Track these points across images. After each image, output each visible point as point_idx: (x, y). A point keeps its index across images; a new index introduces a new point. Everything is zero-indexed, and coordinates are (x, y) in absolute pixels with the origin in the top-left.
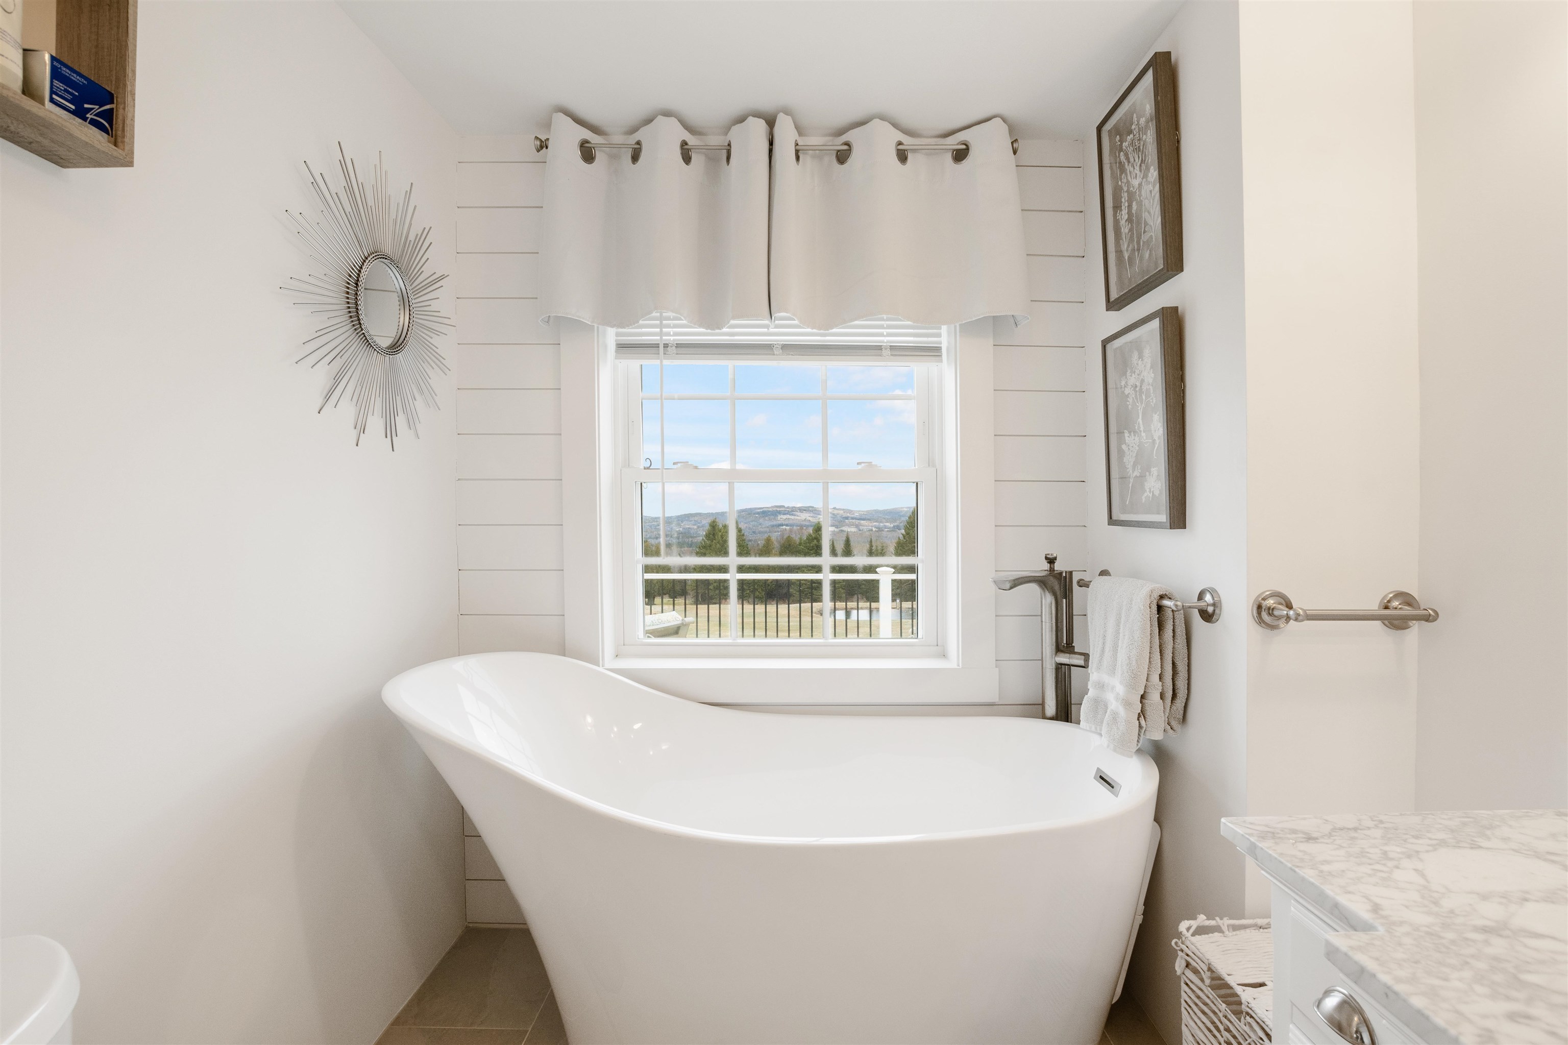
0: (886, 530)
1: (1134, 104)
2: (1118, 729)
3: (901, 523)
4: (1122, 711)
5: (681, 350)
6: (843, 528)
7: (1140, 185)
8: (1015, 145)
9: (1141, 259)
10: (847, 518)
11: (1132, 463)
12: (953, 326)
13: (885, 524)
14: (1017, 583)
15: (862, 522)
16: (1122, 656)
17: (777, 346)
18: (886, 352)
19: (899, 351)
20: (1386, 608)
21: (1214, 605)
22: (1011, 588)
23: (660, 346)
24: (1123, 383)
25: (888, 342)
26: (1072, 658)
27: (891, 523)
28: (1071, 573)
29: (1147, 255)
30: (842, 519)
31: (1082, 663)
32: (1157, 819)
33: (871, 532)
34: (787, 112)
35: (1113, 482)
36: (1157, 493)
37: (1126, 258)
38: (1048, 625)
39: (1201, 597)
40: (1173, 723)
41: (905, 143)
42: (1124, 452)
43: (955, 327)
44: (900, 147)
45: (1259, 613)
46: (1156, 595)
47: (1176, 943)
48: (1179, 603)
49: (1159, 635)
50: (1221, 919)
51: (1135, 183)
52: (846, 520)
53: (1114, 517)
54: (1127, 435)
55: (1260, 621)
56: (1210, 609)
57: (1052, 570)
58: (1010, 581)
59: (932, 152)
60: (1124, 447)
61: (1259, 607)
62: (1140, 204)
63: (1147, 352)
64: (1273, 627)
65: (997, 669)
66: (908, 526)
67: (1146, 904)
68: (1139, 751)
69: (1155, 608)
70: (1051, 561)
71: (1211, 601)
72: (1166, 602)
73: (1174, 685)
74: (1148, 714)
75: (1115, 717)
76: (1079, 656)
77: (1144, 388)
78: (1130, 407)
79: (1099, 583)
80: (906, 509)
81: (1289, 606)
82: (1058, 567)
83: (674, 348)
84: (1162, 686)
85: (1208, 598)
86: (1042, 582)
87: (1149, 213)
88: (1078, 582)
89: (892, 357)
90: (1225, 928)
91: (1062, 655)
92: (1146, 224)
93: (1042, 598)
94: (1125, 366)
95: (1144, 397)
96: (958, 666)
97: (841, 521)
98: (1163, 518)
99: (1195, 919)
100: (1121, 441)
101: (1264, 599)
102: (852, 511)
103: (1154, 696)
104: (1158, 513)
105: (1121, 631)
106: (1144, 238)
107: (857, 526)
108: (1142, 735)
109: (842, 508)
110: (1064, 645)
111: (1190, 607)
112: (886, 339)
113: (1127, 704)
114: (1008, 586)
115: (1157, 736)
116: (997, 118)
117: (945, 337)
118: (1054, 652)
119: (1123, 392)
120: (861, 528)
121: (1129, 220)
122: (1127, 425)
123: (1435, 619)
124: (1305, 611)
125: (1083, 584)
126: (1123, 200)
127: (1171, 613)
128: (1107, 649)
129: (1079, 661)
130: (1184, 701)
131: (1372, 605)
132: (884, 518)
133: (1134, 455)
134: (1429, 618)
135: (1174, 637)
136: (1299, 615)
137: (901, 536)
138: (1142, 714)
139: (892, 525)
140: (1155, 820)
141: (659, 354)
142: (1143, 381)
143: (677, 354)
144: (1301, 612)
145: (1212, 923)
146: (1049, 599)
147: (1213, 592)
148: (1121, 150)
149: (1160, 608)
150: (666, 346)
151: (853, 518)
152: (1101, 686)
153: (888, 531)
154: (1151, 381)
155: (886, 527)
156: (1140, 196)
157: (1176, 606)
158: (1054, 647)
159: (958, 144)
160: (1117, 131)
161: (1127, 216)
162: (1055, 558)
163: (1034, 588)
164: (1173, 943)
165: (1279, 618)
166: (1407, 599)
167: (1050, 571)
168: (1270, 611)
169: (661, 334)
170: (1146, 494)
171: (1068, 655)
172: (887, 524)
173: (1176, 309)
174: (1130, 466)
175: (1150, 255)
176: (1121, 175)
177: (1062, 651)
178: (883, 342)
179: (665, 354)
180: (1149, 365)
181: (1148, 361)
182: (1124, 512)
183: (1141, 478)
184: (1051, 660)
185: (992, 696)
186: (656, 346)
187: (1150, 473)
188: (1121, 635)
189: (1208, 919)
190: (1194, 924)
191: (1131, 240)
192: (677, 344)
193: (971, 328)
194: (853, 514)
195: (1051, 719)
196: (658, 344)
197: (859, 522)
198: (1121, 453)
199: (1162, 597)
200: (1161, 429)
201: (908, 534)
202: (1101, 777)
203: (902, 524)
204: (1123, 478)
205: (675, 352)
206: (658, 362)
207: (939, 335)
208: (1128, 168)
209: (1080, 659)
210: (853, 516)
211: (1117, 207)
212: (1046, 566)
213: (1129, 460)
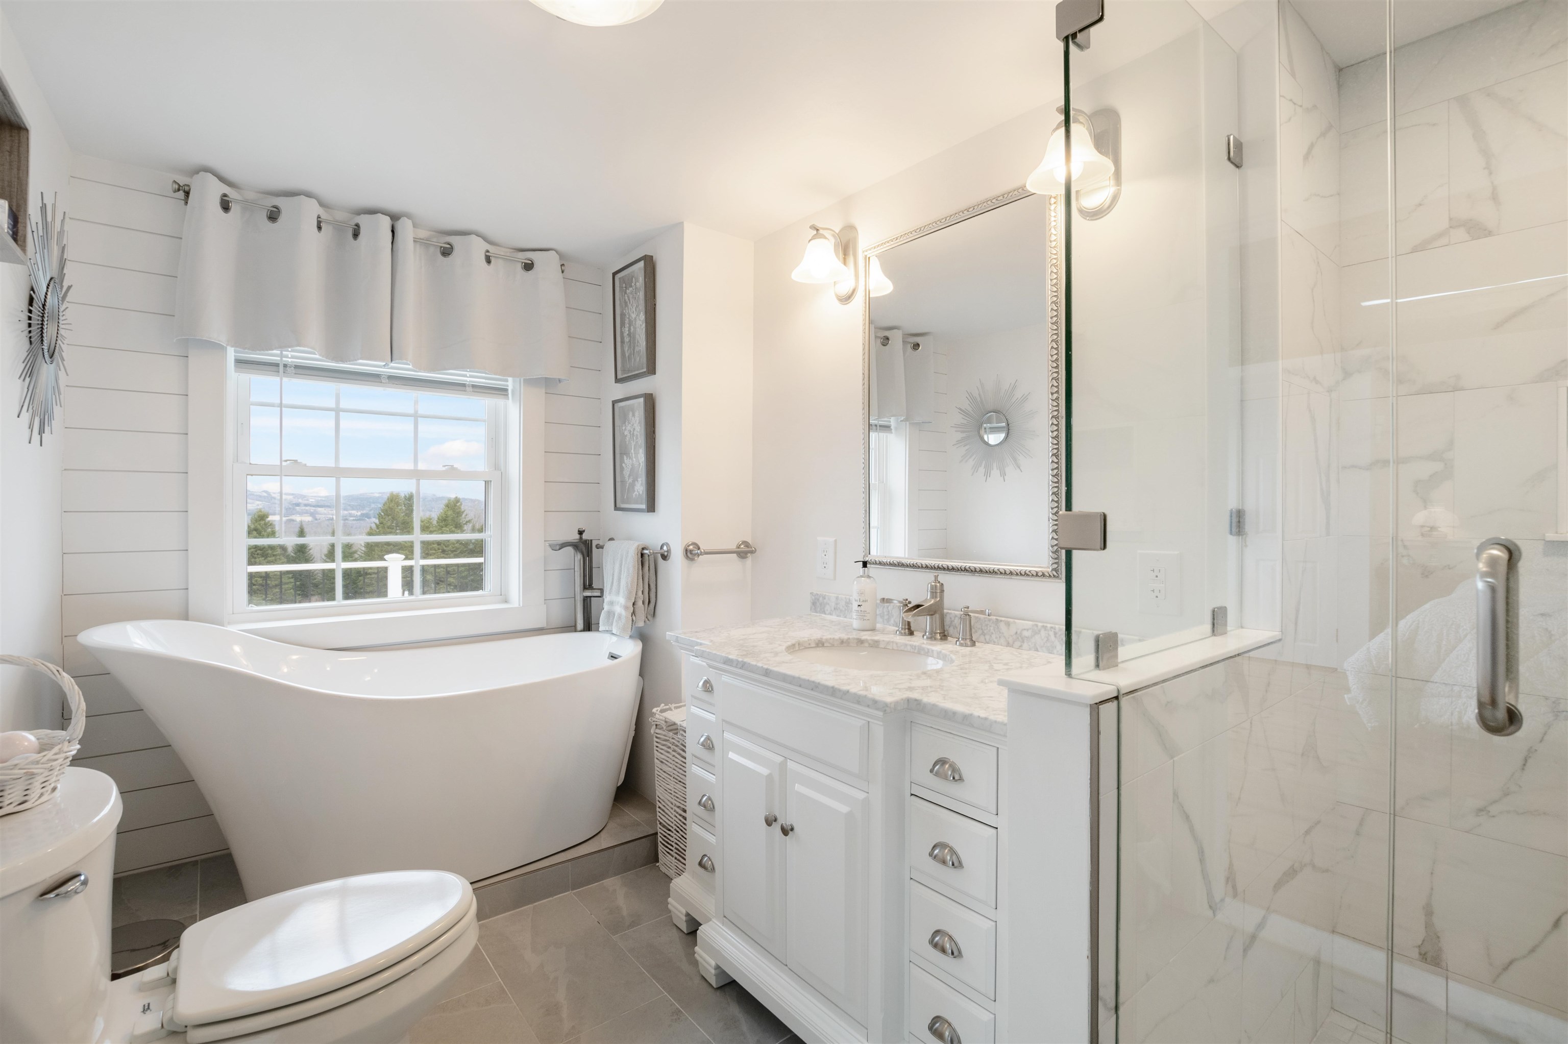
0: (352, 518)
1: (633, 272)
2: (621, 622)
3: (371, 510)
4: (623, 613)
5: (300, 371)
6: (293, 517)
7: (635, 318)
8: (563, 268)
9: (635, 360)
10: (298, 505)
11: (628, 475)
12: (518, 379)
13: (350, 512)
14: (563, 545)
15: (319, 509)
16: (623, 582)
17: (384, 376)
18: (469, 389)
19: (478, 389)
20: (739, 548)
21: (667, 551)
22: (560, 549)
23: (280, 365)
24: (624, 428)
25: (470, 381)
26: (593, 592)
27: (357, 510)
28: (591, 540)
29: (638, 359)
30: (290, 506)
31: (598, 594)
32: (641, 674)
33: (331, 521)
34: (408, 216)
35: (617, 483)
36: (641, 493)
37: (627, 356)
38: (579, 573)
39: (662, 547)
40: (649, 617)
41: (490, 252)
42: (623, 468)
43: (520, 380)
44: (487, 254)
45: (686, 553)
46: (640, 548)
47: (651, 719)
48: (651, 551)
49: (642, 569)
50: (671, 704)
51: (633, 316)
52: (297, 507)
53: (618, 506)
54: (625, 458)
55: (687, 557)
56: (666, 554)
57: (581, 538)
58: (559, 545)
59: (506, 259)
60: (624, 465)
61: (686, 550)
62: (635, 328)
63: (637, 414)
64: (692, 560)
65: (545, 605)
66: (382, 514)
67: (636, 724)
68: (631, 637)
69: (640, 555)
70: (581, 533)
71: (666, 550)
72: (646, 551)
73: (649, 596)
74: (636, 613)
75: (620, 617)
76: (597, 591)
77: (635, 433)
78: (627, 442)
79: (609, 546)
80: (377, 495)
81: (699, 549)
82: (585, 536)
83: (292, 368)
84: (644, 597)
85: (665, 548)
86: (575, 546)
87: (639, 335)
88: (596, 546)
89: (473, 393)
90: (673, 708)
91: (587, 591)
92: (638, 342)
93: (575, 556)
94: (625, 419)
95: (635, 438)
96: (519, 605)
97: (290, 508)
98: (644, 506)
99: (659, 706)
100: (622, 461)
101: (688, 546)
102: (305, 496)
103: (640, 603)
104: (642, 504)
105: (622, 570)
106: (637, 349)
107: (312, 514)
108: (633, 625)
109: (292, 492)
110: (588, 585)
111: (656, 553)
112: (468, 379)
113: (626, 608)
114: (558, 547)
115: (641, 624)
116: (553, 251)
117: (510, 384)
118: (582, 590)
119: (623, 433)
120: (318, 516)
121: (629, 335)
122: (625, 453)
123: (755, 552)
124: (704, 550)
125: (599, 547)
126: (626, 322)
127: (647, 557)
128: (615, 581)
129: (597, 593)
130: (654, 604)
131: (733, 547)
132: (350, 505)
133: (629, 470)
134: (752, 552)
135: (649, 570)
136: (702, 552)
137: (374, 526)
138: (634, 613)
139: (359, 513)
140: (640, 675)
141: (279, 372)
142: (634, 429)
143: (295, 374)
144: (703, 551)
145: (667, 707)
146: (579, 557)
147: (667, 544)
148: (626, 293)
149: (642, 555)
150: (285, 366)
151: (306, 505)
152: (611, 603)
153: (353, 520)
154: (639, 430)
155: (351, 515)
156: (635, 324)
157: (650, 552)
158: (582, 586)
159: (525, 259)
160: (622, 280)
161: (628, 332)
162: (584, 531)
163: (570, 550)
164: (650, 719)
165: (695, 554)
166: (746, 544)
167: (580, 539)
168: (691, 551)
169: (282, 356)
170: (635, 493)
171: (591, 591)
172: (353, 512)
173: (652, 394)
174: (627, 477)
175: (640, 360)
176: (625, 307)
177: (587, 589)
178: (467, 381)
179: (284, 372)
180: (638, 421)
181: (637, 419)
182: (623, 502)
183: (633, 485)
184: (580, 595)
185: (542, 624)
186: (277, 365)
187: (637, 481)
188: (623, 571)
189: (665, 706)
190: (659, 709)
191: (630, 347)
192: (295, 365)
193: (531, 382)
194: (307, 500)
195: (581, 631)
196: (279, 364)
197: (315, 510)
198: (622, 469)
199: (643, 549)
200: (643, 458)
201: (381, 523)
202: (612, 656)
203: (372, 512)
204: (623, 482)
205: (294, 372)
206: (278, 379)
207: (507, 381)
208: (630, 306)
209: (598, 592)
210: (306, 502)
211: (623, 324)
212: (578, 536)
213: (626, 473)
